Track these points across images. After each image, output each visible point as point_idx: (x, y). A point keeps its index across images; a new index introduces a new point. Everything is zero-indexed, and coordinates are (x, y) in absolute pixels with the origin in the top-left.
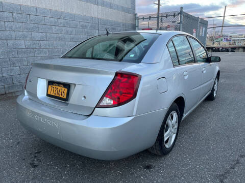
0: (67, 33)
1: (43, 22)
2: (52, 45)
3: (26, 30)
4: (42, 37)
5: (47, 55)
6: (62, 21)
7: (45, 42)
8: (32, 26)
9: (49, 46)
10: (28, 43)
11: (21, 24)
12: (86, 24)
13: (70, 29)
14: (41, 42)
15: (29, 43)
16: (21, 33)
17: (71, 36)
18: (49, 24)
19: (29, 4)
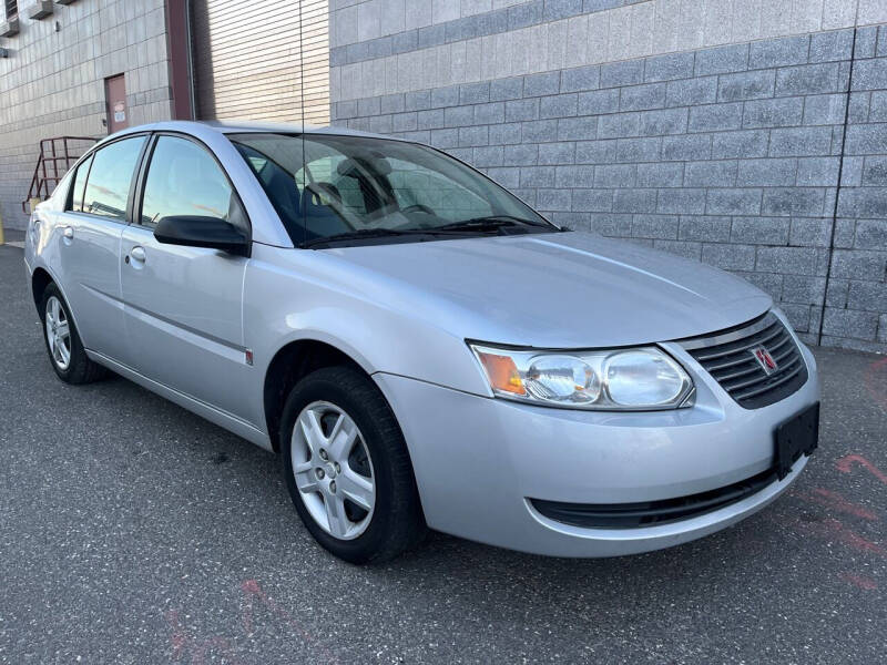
0: (651, 131)
1: (573, 111)
2: (588, 177)
3: (528, 141)
4: (563, 155)
5: (568, 208)
6: (637, 92)
7: (568, 170)
8: (543, 125)
9: (577, 181)
10: (527, 174)
11: (518, 126)
12: (756, 77)
13: (667, 115)
14: (558, 169)
15: (530, 175)
16: (516, 149)
17: (668, 140)
18: (590, 112)
19: (544, 68)
